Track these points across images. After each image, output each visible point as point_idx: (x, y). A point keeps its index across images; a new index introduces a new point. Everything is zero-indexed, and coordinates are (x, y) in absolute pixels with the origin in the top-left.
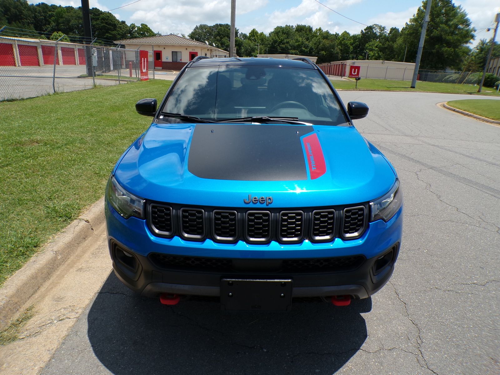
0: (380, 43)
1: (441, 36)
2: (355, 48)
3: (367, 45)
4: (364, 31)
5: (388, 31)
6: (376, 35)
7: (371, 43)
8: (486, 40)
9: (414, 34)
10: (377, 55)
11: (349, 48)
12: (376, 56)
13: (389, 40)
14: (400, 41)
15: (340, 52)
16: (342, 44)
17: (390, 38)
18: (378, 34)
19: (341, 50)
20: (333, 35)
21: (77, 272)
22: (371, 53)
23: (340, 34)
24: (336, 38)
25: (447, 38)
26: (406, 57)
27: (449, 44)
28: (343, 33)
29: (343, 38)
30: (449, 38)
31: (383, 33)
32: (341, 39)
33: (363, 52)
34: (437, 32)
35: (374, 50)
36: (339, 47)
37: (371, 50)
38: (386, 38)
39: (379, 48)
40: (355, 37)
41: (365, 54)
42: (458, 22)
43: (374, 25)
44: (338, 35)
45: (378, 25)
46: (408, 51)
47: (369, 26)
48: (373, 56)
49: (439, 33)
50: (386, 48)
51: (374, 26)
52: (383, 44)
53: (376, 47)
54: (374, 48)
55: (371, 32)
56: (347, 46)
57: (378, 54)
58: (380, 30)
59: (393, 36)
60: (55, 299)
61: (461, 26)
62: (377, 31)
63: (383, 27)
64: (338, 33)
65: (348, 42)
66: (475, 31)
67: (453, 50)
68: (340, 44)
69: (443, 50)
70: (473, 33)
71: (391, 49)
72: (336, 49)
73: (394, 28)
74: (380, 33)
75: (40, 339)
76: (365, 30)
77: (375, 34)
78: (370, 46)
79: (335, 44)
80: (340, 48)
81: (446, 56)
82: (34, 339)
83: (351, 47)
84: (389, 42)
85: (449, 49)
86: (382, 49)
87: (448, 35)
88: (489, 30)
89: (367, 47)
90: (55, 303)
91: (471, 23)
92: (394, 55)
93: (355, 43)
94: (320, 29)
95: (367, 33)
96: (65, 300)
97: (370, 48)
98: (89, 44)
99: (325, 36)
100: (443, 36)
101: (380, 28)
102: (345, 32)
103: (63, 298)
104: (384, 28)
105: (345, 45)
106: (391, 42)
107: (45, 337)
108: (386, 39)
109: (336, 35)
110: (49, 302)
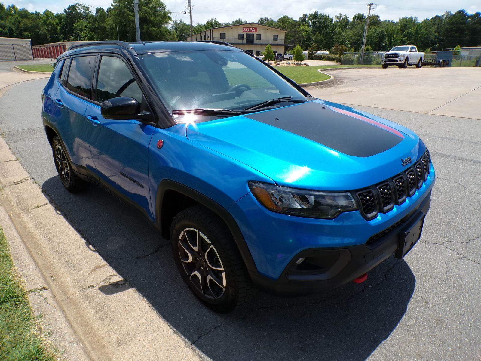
0: (89, 23)
1: (146, 17)
2: (63, 28)
3: (75, 25)
4: (67, 11)
5: (93, 12)
6: (82, 14)
7: (79, 23)
8: (177, 21)
9: (122, 15)
10: (89, 35)
11: (57, 28)
12: (89, 37)
13: (98, 20)
14: (109, 21)
15: (47, 32)
16: (47, 24)
17: (99, 18)
18: (84, 14)
19: (48, 30)
20: (33, 13)
22: (83, 34)
23: (41, 13)
24: (38, 18)
25: (151, 19)
26: (119, 37)
27: (154, 25)
28: (45, 12)
29: (47, 18)
30: (152, 19)
31: (88, 13)
32: (44, 18)
33: (73, 33)
34: (142, 13)
35: (85, 30)
36: (44, 27)
37: (82, 30)
38: (94, 18)
39: (89, 28)
40: (58, 16)
41: (76, 34)
42: (155, 4)
43: (76, 4)
44: (39, 14)
45: (80, 4)
46: (120, 31)
47: (71, 5)
48: (86, 36)
49: (143, 14)
50: (97, 28)
51: (77, 5)
52: (93, 25)
53: (86, 27)
54: (84, 28)
55: (75, 12)
56: (54, 26)
57: (91, 34)
58: (84, 10)
59: (101, 16)
61: (158, 9)
62: (81, 10)
63: (86, 7)
64: (38, 11)
65: (54, 22)
66: (171, 13)
67: (158, 29)
68: (45, 23)
69: (151, 30)
70: (169, 15)
71: (103, 29)
72: (41, 29)
73: (99, 8)
74: (85, 13)
76: (68, 9)
77: (80, 13)
78: (78, 26)
79: (39, 23)
80: (45, 28)
81: (155, 35)
83: (59, 27)
84: (98, 22)
85: (155, 29)
86: (92, 30)
87: (152, 17)
88: (185, 13)
89: (76, 27)
91: (166, 6)
92: (107, 35)
93: (61, 23)
94: (13, 7)
95: (71, 12)
97: (80, 28)
99: (24, 15)
100: (148, 17)
101: (84, 8)
102: (47, 11)
104: (88, 8)
105: (51, 25)
106: (101, 23)
108: (94, 19)
109: (37, 14)
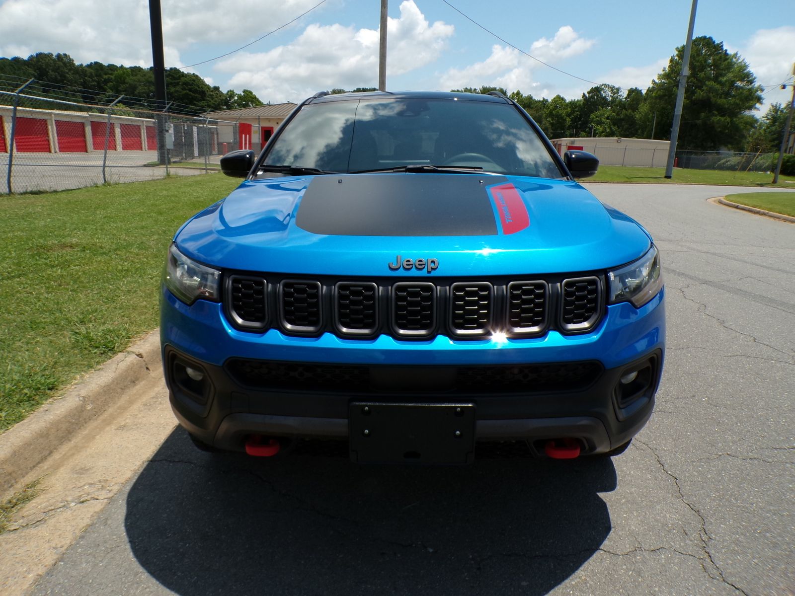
0: (614, 112)
1: (709, 99)
2: (574, 120)
3: (592, 116)
4: (587, 95)
5: (624, 94)
6: (607, 100)
7: (598, 113)
8: (780, 105)
9: (666, 97)
10: (608, 130)
11: (565, 120)
12: (607, 133)
13: (626, 107)
14: (644, 108)
15: (550, 126)
16: (553, 115)
17: (629, 104)
18: (610, 99)
19: (552, 124)
20: (540, 101)
21: (117, 431)
22: (600, 128)
23: (550, 100)
24: (544, 107)
25: (719, 102)
26: (655, 133)
27: (722, 111)
28: (554, 98)
29: (555, 106)
30: (721, 101)
31: (617, 98)
32: (551, 107)
33: (587, 127)
34: (701, 93)
35: (604, 123)
36: (548, 119)
37: (600, 123)
38: (622, 103)
39: (611, 120)
40: (573, 104)
41: (591, 129)
42: (734, 77)
43: (602, 85)
44: (546, 102)
45: (609, 85)
46: (658, 124)
47: (595, 87)
48: (603, 132)
49: (705, 95)
50: (623, 120)
51: (603, 87)
52: (618, 114)
53: (608, 118)
54: (603, 120)
55: (597, 96)
56: (562, 118)
57: (611, 129)
58: (612, 93)
59: (633, 101)
60: (77, 470)
61: (739, 83)
62: (608, 94)
63: (616, 89)
64: (546, 98)
65: (563, 113)
66: (762, 90)
67: (729, 120)
68: (551, 114)
69: (713, 121)
70: (759, 93)
71: (631, 121)
72: (544, 122)
73: (635, 88)
74: (612, 97)
75: (43, 531)
76: (589, 93)
77: (605, 99)
78: (597, 117)
79: (542, 114)
80: (549, 121)
81: (719, 130)
82: (33, 531)
83: (568, 119)
84: (626, 110)
85: (722, 119)
86: (615, 122)
87: (721, 98)
88: (784, 87)
89: (593, 118)
90: (76, 476)
91: (755, 78)
92: (637, 131)
93: (574, 113)
94: (518, 93)
95: (592, 97)
96: (92, 471)
97: (598, 120)
98: (161, 111)
99: (527, 103)
100: (713, 100)
101: (612, 90)
102: (558, 97)
103: (90, 468)
104: (618, 90)
105: (559, 116)
106: (630, 111)
107: (52, 528)
108: (622, 105)
109: (544, 102)
110: (65, 475)
